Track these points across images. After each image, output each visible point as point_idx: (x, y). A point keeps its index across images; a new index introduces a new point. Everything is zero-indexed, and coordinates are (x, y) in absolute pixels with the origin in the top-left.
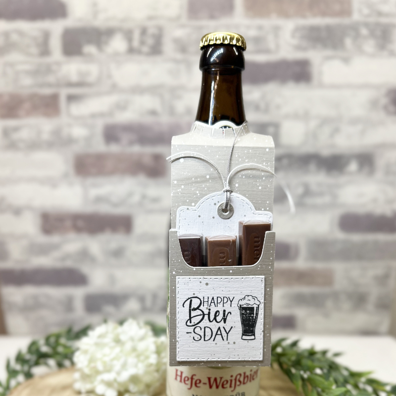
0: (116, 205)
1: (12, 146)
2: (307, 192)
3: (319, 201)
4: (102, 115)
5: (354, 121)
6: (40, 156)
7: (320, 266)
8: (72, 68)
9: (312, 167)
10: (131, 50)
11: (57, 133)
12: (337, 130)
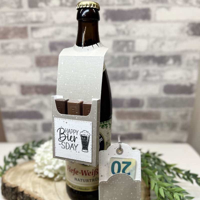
1: (6, 53)
2: (148, 74)
3: (154, 78)
4: (48, 37)
5: (172, 39)
6: (19, 57)
8: (33, 14)
9: (151, 62)
10: (62, 5)
11: (27, 46)
12: (163, 44)
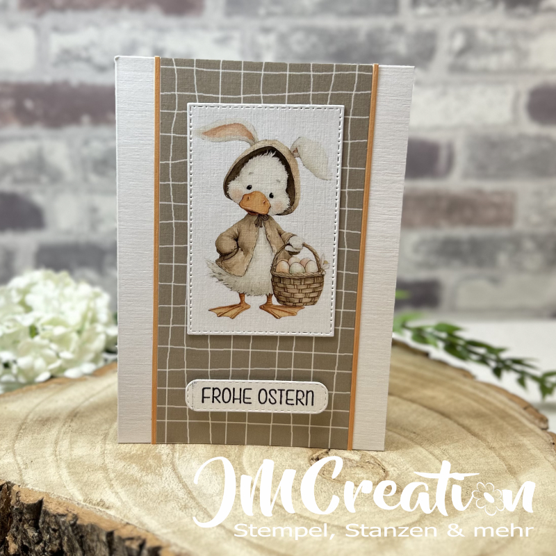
7: (489, 186)
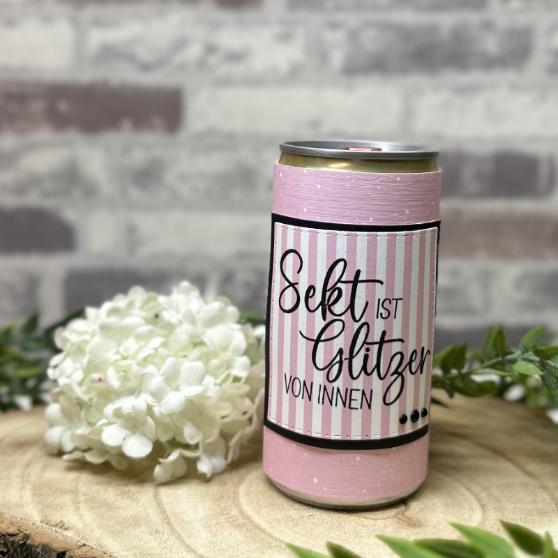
0: (146, 67)
